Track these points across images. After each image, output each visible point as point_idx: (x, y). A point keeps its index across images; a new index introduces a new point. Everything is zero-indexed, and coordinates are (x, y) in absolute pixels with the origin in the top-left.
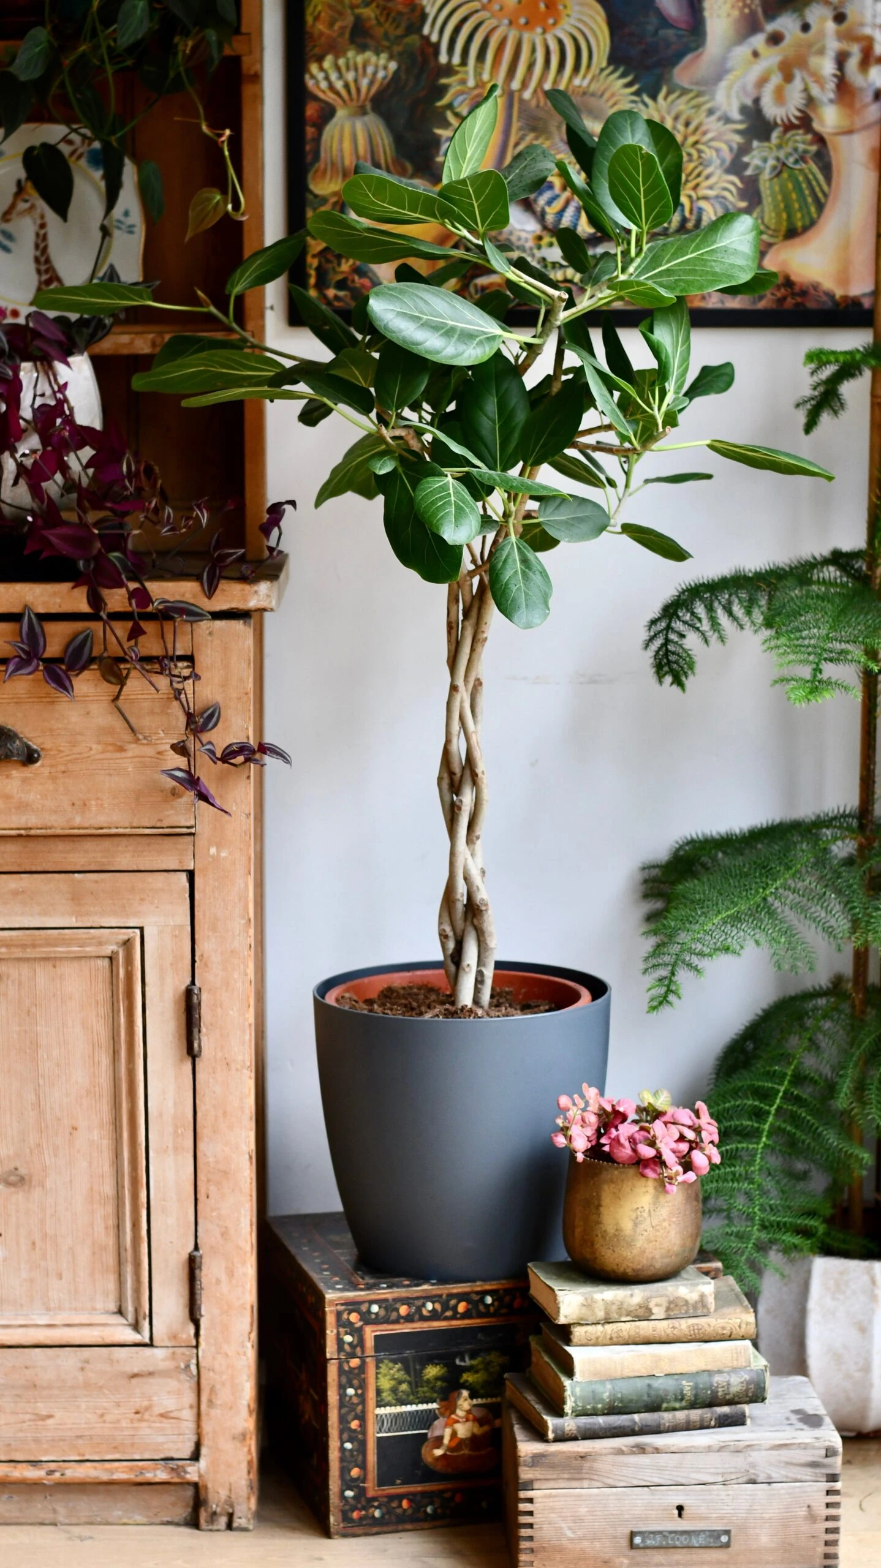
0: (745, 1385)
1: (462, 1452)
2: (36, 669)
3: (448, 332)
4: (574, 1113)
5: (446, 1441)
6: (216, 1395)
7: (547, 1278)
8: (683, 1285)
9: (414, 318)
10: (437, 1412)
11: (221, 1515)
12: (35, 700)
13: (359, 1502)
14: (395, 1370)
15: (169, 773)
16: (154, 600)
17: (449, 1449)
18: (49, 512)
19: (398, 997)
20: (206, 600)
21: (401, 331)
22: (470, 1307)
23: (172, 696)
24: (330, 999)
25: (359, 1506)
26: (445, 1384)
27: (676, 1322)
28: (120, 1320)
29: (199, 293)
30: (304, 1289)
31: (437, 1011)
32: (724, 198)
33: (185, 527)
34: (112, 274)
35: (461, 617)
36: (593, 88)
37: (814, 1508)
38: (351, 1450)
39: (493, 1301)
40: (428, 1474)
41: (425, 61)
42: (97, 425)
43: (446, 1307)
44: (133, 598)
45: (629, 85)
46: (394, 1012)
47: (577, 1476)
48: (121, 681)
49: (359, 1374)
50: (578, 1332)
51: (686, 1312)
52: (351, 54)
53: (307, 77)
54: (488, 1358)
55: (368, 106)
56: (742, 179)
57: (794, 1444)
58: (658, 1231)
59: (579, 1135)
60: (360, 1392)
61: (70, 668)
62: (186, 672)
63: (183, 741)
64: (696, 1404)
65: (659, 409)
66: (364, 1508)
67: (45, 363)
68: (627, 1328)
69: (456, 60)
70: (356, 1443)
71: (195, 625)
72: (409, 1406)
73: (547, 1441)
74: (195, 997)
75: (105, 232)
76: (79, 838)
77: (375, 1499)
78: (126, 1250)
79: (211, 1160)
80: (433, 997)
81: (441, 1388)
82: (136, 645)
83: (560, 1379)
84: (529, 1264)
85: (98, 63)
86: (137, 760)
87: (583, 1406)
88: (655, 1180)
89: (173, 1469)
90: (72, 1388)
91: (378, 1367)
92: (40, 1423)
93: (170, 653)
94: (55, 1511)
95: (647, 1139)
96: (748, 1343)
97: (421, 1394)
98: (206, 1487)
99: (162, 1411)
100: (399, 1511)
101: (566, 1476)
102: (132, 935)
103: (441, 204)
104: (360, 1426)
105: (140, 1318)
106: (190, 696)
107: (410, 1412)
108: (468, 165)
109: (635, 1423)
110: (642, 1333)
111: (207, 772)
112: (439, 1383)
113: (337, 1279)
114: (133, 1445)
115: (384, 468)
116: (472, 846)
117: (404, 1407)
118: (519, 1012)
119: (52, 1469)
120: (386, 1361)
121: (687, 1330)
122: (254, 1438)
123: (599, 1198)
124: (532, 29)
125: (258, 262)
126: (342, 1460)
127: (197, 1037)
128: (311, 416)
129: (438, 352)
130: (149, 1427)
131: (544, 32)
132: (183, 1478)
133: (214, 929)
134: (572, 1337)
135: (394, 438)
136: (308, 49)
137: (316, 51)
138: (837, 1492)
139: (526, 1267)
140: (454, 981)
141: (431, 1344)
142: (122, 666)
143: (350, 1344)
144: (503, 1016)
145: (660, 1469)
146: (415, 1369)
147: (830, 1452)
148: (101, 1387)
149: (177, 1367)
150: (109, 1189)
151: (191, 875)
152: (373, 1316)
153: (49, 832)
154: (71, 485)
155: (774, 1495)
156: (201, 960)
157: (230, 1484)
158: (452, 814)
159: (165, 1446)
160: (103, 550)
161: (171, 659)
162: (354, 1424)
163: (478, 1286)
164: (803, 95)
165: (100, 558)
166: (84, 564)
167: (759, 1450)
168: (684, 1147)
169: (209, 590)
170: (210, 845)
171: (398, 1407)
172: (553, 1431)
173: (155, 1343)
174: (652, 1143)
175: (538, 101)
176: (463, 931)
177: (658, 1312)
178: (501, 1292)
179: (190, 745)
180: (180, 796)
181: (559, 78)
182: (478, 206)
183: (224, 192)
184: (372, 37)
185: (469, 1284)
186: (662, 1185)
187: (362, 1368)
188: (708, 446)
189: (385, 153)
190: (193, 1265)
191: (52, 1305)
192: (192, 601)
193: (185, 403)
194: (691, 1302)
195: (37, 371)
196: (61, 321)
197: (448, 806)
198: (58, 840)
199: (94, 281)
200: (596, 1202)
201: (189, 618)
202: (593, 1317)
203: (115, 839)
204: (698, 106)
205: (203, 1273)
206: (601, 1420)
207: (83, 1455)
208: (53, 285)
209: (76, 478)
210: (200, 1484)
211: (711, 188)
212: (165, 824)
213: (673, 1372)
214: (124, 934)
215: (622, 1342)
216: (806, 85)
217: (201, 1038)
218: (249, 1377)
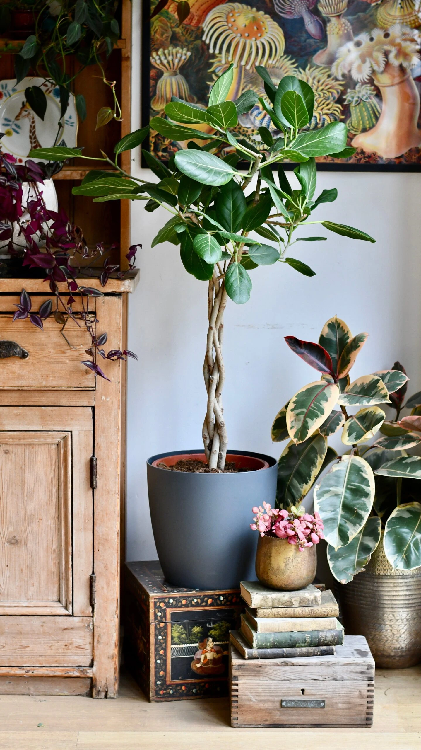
0: (333, 637)
1: (209, 665)
2: (27, 317)
3: (210, 171)
4: (260, 515)
5: (202, 660)
6: (101, 638)
7: (248, 588)
8: (307, 592)
9: (196, 165)
10: (198, 647)
11: (102, 691)
12: (26, 330)
13: (163, 687)
14: (180, 628)
15: (84, 362)
16: (79, 287)
17: (203, 664)
18: (34, 248)
19: (184, 464)
20: (102, 287)
21: (189, 170)
22: (213, 601)
23: (86, 329)
24: (154, 465)
25: (163, 688)
26: (202, 635)
27: (303, 609)
28: (59, 604)
29: (102, 152)
31: (201, 470)
32: (335, 114)
33: (93, 255)
34: (63, 144)
35: (214, 297)
36: (277, 64)
37: (362, 692)
38: (160, 663)
39: (224, 598)
40: (194, 675)
41: (203, 52)
42: (56, 210)
43: (202, 601)
44: (70, 286)
45: (293, 64)
46: (182, 471)
47: (258, 675)
48: (64, 322)
49: (164, 630)
50: (260, 612)
51: (308, 604)
52: (170, 48)
53: (151, 58)
54: (221, 624)
55: (178, 72)
56: (342, 106)
57: (354, 663)
58: (296, 568)
59: (262, 525)
60: (164, 638)
61: (42, 317)
62: (93, 319)
63: (91, 349)
64: (311, 645)
65: (302, 207)
66: (165, 689)
67: (33, 182)
68: (282, 611)
69: (217, 51)
70: (162, 661)
71: (96, 298)
72: (186, 645)
73: (245, 659)
74: (94, 462)
75: (60, 125)
76: (45, 391)
77: (170, 685)
78: (62, 573)
79: (100, 534)
80: (200, 464)
81: (200, 637)
82: (71, 307)
83: (251, 632)
84: (241, 583)
85: (58, 52)
86: (71, 357)
87: (261, 644)
88: (295, 545)
89: (81, 671)
90: (37, 634)
91: (172, 627)
92: (23, 649)
93: (86, 310)
94: (29, 689)
95: (291, 527)
96: (335, 619)
97: (191, 639)
98: (96, 679)
99: (77, 645)
100: (181, 691)
101: (253, 674)
102: (67, 434)
103: (207, 115)
104: (164, 653)
105: (68, 604)
106: (94, 329)
107: (186, 647)
108: (220, 99)
109: (284, 652)
110: (289, 613)
111: (101, 363)
112: (199, 635)
113: (155, 588)
114: (64, 660)
115: (181, 230)
116: (218, 398)
117: (183, 645)
119: (28, 670)
120: (176, 624)
121: (308, 612)
122: (117, 657)
123: (270, 553)
124: (251, 38)
125: (129, 139)
126: (156, 668)
127: (95, 480)
128: (151, 207)
129: (205, 180)
130: (71, 652)
131: (256, 40)
132: (85, 675)
133: (103, 432)
134: (257, 614)
135: (186, 217)
136: (151, 46)
137: (155, 46)
138: (372, 685)
139: (239, 584)
140: (209, 457)
141: (196, 617)
142: (65, 316)
143: (160, 616)
144: (231, 473)
145: (294, 672)
146: (189, 628)
147: (369, 667)
148: (50, 634)
149: (84, 626)
150: (55, 546)
151: (93, 408)
152: (170, 604)
153: (31, 388)
154: (44, 236)
155: (344, 685)
156: (97, 446)
157: (107, 678)
158: (209, 383)
159: (78, 661)
160: (57, 265)
161: (86, 313)
162: (161, 652)
163: (217, 592)
164: (370, 69)
165: (55, 268)
166: (49, 271)
167: (338, 665)
168: (308, 531)
169: (103, 283)
170: (102, 395)
171: (181, 645)
172: (247, 655)
173: (74, 615)
174: (294, 529)
175: (253, 71)
176: (213, 435)
177: (296, 604)
178: (227, 595)
179: (94, 350)
180: (89, 373)
181: (262, 60)
182: (224, 117)
183: (113, 109)
184: (180, 41)
185: (213, 591)
186: (298, 547)
187: (165, 627)
188: (322, 223)
189: (185, 92)
190: (91, 581)
191: (29, 597)
192: (96, 288)
193: (95, 200)
194: (310, 600)
195: (30, 186)
196: (40, 164)
197: (207, 380)
198: (35, 392)
199: (56, 146)
200: (269, 555)
201: (94, 295)
202: (267, 605)
203: (60, 392)
204: (324, 74)
205: (96, 584)
206: (269, 651)
207: (42, 664)
208: (38, 148)
209: (46, 233)
210: (93, 678)
211: (329, 110)
212: (82, 385)
213: (302, 630)
214: (64, 434)
215: (279, 617)
216: (371, 64)
217: (97, 480)
218: (115, 630)
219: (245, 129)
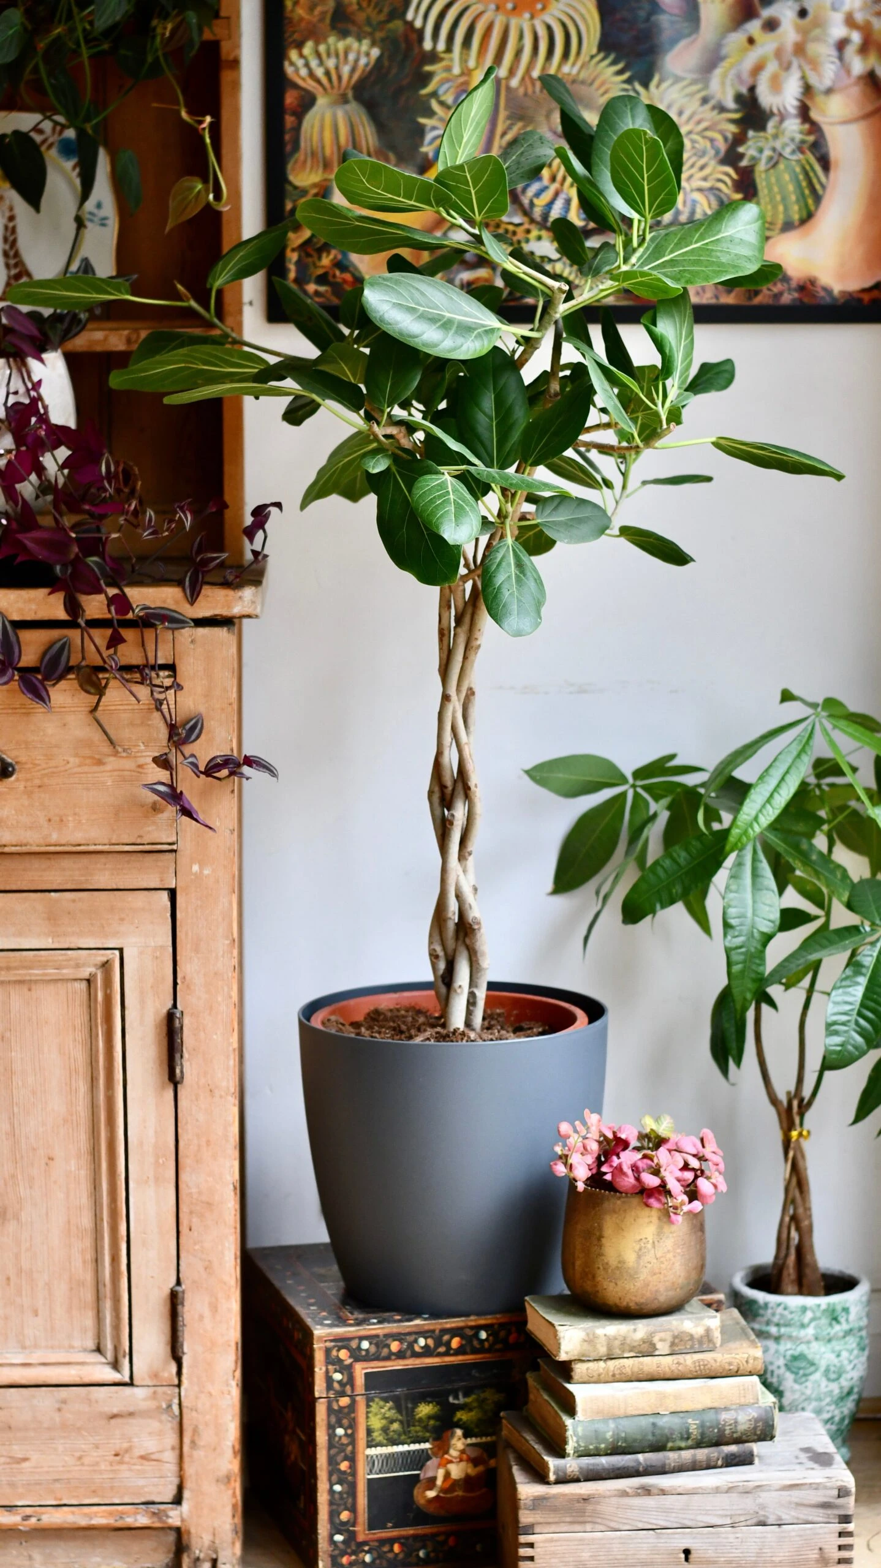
0: (753, 1423)
1: (456, 1493)
2: (11, 679)
3: (447, 325)
4: (574, 1140)
5: (439, 1482)
6: (199, 1435)
7: (547, 1313)
8: (688, 1319)
9: (411, 310)
10: (430, 1452)
11: (204, 1560)
12: (10, 711)
13: (349, 1547)
14: (386, 1408)
15: (151, 788)
16: (134, 607)
17: (443, 1490)
18: (24, 516)
19: (386, 1019)
20: (188, 606)
21: (397, 323)
22: (464, 1342)
23: (154, 706)
24: (316, 1022)
25: (349, 1551)
26: (438, 1423)
27: (680, 1358)
28: (97, 1358)
29: (179, 287)
30: (290, 1326)
31: (427, 1034)
32: (719, 190)
33: (167, 530)
34: (87, 267)
35: (453, 624)
36: (583, 75)
37: (826, 1551)
38: (340, 1493)
39: (488, 1335)
40: (420, 1517)
41: (409, 47)
42: (72, 424)
43: (438, 1343)
44: (113, 604)
45: (620, 72)
46: (383, 1036)
47: (581, 1519)
48: (100, 691)
49: (349, 1414)
50: (579, 1369)
51: (692, 1347)
52: (331, 40)
53: (286, 64)
54: (482, 1395)
55: (350, 94)
56: (737, 169)
57: (806, 1484)
58: (662, 1263)
59: (579, 1163)
60: (349, 1431)
61: (47, 678)
62: (168, 682)
63: (166, 754)
64: (703, 1443)
65: (663, 406)
66: (354, 1553)
67: (18, 359)
68: (630, 1365)
69: (441, 46)
70: (345, 1486)
71: (176, 633)
72: (400, 1446)
73: (548, 1483)
74: (177, 1021)
75: (80, 223)
76: (56, 856)
77: (365, 1543)
78: (105, 1285)
79: (194, 1190)
80: (421, 1019)
81: (434, 1427)
82: (115, 653)
83: (561, 1419)
84: (527, 1298)
85: (74, 47)
86: (116, 773)
87: (585, 1447)
88: (660, 1210)
89: (154, 1513)
90: (49, 1429)
91: (368, 1406)
92: (14, 1466)
93: (152, 661)
94: (30, 1558)
95: (651, 1167)
96: (755, 1379)
97: (413, 1434)
98: (189, 1533)
99: (143, 1453)
100: (390, 1555)
101: (568, 1519)
102: (111, 956)
103: (437, 190)
104: (350, 1467)
105: (120, 1356)
106: (172, 706)
107: (401, 1453)
108: (463, 153)
109: (640, 1463)
110: (646, 1369)
111: (190, 785)
112: (432, 1422)
113: (324, 1314)
114: (112, 1488)
115: (378, 466)
116: (464, 863)
117: (395, 1447)
118: (512, 1035)
119: (28, 1514)
120: (377, 1400)
121: (692, 1366)
122: (239, 1480)
123: (600, 1228)
124: (520, 15)
125: (241, 254)
126: (331, 1503)
127: (179, 1063)
128: (296, 414)
129: (436, 345)
130: (130, 1470)
131: (532, 17)
132: (165, 1522)
133: (197, 950)
134: (573, 1374)
135: (386, 436)
136: (287, 35)
137: (296, 36)
138: (850, 1534)
139: (524, 1301)
140: (445, 1002)
141: (423, 1382)
142: (101, 676)
143: (340, 1382)
144: (497, 1039)
145: (667, 1511)
146: (407, 1408)
147: (843, 1492)
148: (79, 1429)
149: (159, 1407)
150: (86, 1221)
151: (173, 893)
152: (364, 1353)
153: (24, 849)
154: (46, 487)
155: (784, 1537)
156: (183, 983)
157: (214, 1529)
158: (443, 830)
159: (146, 1489)
160: (80, 555)
161: (153, 668)
162: (344, 1466)
163: (471, 1320)
164: (800, 83)
165: (77, 562)
166: (61, 570)
167: (769, 1490)
168: (689, 1176)
169: (192, 595)
170: (192, 862)
171: (389, 1447)
172: (555, 1473)
173: (136, 1382)
174: (656, 1172)
175: (526, 89)
176: (455, 951)
177: (663, 1347)
178: (496, 1327)
179: (172, 758)
180: (161, 811)
181: (547, 65)
182: (475, 193)
183: (205, 181)
184: (354, 22)
185: (463, 1319)
186: (666, 1215)
187: (352, 1407)
188: (713, 443)
189: (367, 141)
190: (175, 1301)
191: (28, 1343)
192: (173, 607)
193: (167, 400)
194: (696, 1336)
195: (10, 367)
196: (34, 316)
197: (438, 821)
198: (33, 856)
199: (68, 275)
200: (598, 1234)
201: (171, 626)
202: (595, 1353)
203: (93, 856)
204: (692, 95)
205: (186, 1308)
206: (604, 1461)
207: (61, 1500)
208: (24, 280)
209: (53, 480)
210: (183, 1529)
211: (705, 179)
212: (146, 840)
213: (679, 1410)
214: (103, 955)
215: (624, 1379)
216: (803, 72)
217: (184, 1063)
218: (233, 1416)
219: (511, 228)
